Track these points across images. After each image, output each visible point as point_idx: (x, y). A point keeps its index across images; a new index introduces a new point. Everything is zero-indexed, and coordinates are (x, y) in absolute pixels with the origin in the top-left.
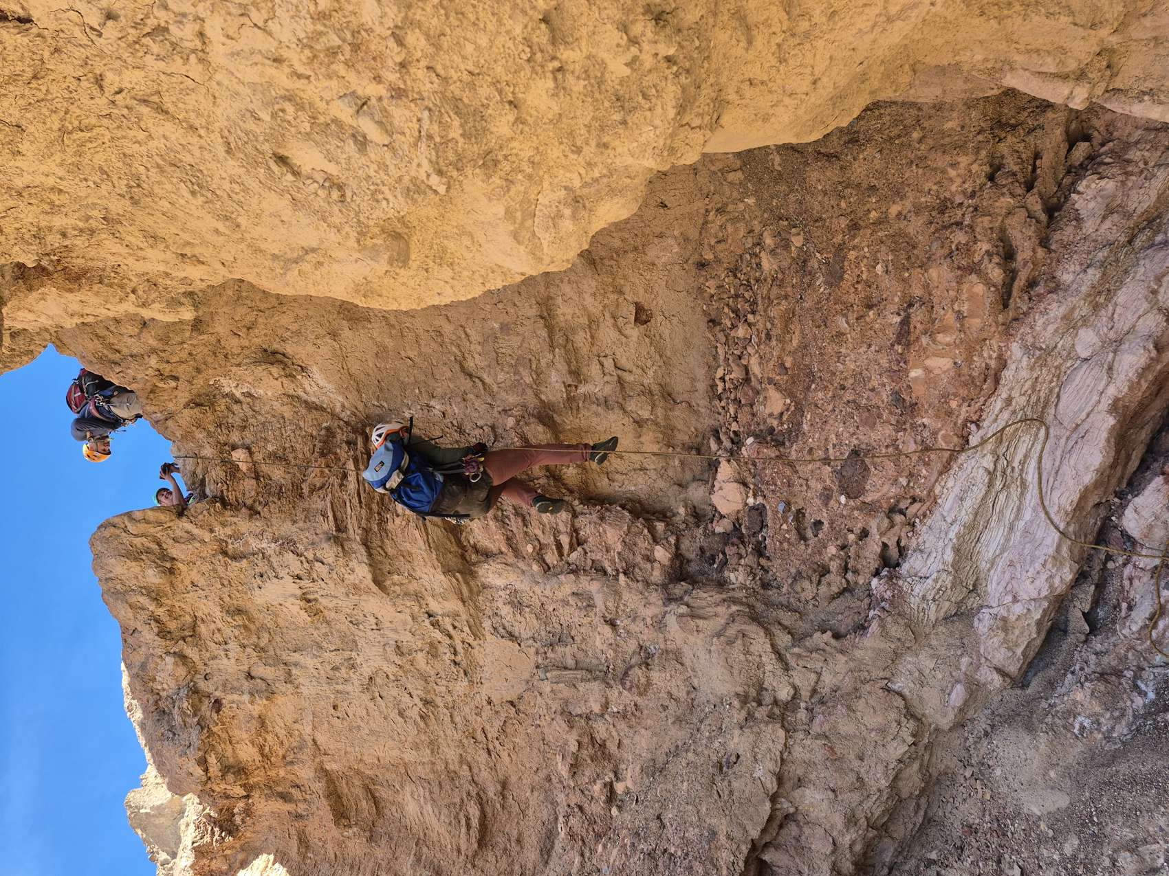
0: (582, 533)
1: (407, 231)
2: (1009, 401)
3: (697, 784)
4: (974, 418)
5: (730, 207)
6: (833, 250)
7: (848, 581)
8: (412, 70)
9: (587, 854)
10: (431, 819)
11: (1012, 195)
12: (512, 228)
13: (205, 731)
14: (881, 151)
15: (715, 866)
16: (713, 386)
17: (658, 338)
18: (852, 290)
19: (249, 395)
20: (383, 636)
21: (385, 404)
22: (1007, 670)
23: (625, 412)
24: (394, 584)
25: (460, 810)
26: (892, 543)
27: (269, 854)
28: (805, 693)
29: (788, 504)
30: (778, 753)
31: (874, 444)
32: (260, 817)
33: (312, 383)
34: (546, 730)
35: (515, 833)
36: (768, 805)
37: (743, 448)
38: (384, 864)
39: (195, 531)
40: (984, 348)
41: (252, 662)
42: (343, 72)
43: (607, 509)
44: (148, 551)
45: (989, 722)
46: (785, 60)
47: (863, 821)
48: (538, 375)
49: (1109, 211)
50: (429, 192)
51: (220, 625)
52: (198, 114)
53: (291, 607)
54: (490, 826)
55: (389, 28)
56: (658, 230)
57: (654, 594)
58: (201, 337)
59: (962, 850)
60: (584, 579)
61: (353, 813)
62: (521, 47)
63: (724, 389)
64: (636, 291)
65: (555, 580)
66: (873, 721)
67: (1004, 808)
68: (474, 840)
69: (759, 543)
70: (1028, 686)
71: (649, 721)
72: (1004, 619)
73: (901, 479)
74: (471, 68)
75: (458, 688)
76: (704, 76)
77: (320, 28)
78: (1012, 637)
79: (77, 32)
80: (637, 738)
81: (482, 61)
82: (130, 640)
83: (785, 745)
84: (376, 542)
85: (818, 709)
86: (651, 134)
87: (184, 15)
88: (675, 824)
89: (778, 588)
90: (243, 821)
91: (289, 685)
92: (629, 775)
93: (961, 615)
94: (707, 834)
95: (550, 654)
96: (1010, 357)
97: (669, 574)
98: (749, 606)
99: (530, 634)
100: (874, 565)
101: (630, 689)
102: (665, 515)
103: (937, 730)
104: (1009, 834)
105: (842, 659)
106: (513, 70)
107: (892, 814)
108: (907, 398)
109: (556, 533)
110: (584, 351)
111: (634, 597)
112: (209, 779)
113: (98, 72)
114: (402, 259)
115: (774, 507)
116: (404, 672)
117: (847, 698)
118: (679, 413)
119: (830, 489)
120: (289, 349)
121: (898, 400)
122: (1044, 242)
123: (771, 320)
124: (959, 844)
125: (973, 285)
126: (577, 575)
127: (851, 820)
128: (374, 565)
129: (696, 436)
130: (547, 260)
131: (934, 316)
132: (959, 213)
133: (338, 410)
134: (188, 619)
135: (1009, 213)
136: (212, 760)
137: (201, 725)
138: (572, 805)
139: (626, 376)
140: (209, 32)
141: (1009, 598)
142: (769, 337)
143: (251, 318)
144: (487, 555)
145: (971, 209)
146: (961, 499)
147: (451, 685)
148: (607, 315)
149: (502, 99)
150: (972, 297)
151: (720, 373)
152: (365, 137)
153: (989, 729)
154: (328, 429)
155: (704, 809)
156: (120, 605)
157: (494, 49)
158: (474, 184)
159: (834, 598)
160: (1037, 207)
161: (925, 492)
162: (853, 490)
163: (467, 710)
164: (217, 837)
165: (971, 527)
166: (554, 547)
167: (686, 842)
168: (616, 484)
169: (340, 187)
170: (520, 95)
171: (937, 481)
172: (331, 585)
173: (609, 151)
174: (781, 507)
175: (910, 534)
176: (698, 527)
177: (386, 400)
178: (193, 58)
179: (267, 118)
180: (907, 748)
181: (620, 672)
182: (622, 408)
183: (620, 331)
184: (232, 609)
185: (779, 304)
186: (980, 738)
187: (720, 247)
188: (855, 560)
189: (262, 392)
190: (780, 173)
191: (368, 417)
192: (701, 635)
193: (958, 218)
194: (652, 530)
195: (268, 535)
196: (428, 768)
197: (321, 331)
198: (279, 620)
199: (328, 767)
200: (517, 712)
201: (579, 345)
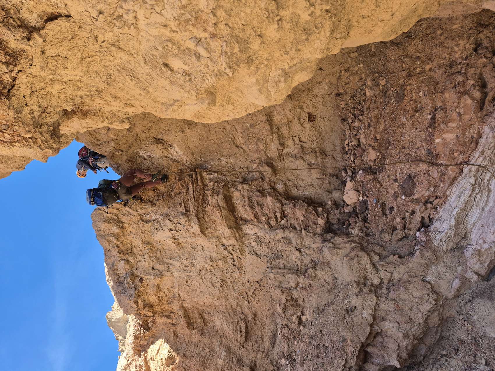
0: (286, 212)
1: (215, 91)
2: (483, 152)
3: (337, 318)
4: (466, 160)
5: (352, 69)
6: (399, 86)
7: (405, 233)
8: (219, 26)
9: (290, 345)
10: (226, 328)
11: (486, 58)
12: (259, 88)
13: (137, 290)
14: (422, 40)
15: (346, 352)
16: (344, 148)
17: (319, 127)
18: (409, 104)
19: (150, 156)
20: (205, 254)
21: (203, 159)
22: (480, 273)
23: (304, 160)
24: (209, 233)
25: (237, 324)
26: (426, 216)
27: (162, 339)
28: (386, 281)
29: (378, 200)
30: (373, 307)
31: (418, 173)
32: (159, 324)
33: (174, 151)
34: (272, 294)
35: (260, 334)
36: (369, 328)
37: (358, 175)
38: (207, 345)
39: (131, 211)
40: (471, 129)
41: (154, 263)
42: (191, 29)
43: (297, 202)
44: (113, 219)
45: (471, 296)
46: (379, 6)
47: (412, 337)
48: (266, 145)
50: (225, 75)
51: (141, 249)
52: (134, 49)
53: (169, 242)
54: (249, 332)
55: (210, 10)
56: (319, 80)
57: (318, 238)
58: (131, 134)
59: (458, 350)
60: (287, 232)
61: (195, 324)
62: (264, 12)
63: (349, 149)
64: (309, 107)
65: (274, 232)
66: (416, 294)
67: (478, 334)
68: (243, 337)
69: (365, 217)
70: (490, 280)
71: (316, 291)
72: (479, 251)
73: (431, 188)
74: (243, 23)
75: (235, 275)
76: (342, 16)
77: (183, 12)
78: (482, 258)
79: (88, 20)
80: (311, 298)
81: (248, 19)
82: (107, 254)
83: (377, 303)
84: (201, 216)
85: (391, 288)
86: (319, 44)
87: (129, 10)
88: (328, 334)
89: (373, 236)
90: (152, 326)
91: (168, 273)
92: (308, 313)
93: (458, 249)
94: (342, 339)
95: (273, 262)
96: (484, 133)
97: (324, 230)
98: (360, 244)
99: (265, 254)
100: (418, 226)
101: (308, 278)
102: (322, 204)
103: (446, 298)
104: (480, 345)
105: (403, 267)
106: (260, 22)
107: (425, 334)
108: (434, 152)
109: (275, 212)
110: (286, 134)
111: (309, 240)
112: (139, 309)
113: (95, 35)
114: (213, 102)
115: (372, 200)
116: (214, 268)
117: (405, 284)
118: (328, 161)
119: (398, 193)
120: (165, 137)
121: (430, 153)
123: (370, 118)
124: (456, 348)
125: (466, 100)
126: (284, 230)
127: (406, 336)
128: (200, 225)
129: (336, 170)
130: (273, 100)
131: (447, 115)
132: (460, 67)
133: (185, 162)
134: (129, 246)
135: (484, 66)
136: (140, 301)
137: (135, 288)
138: (284, 324)
139: (304, 145)
140: (139, 16)
141: (481, 241)
142: (369, 126)
143: (150, 125)
144: (246, 221)
145: (465, 65)
146: (459, 197)
147: (232, 274)
148: (296, 119)
149: (256, 34)
150: (465, 106)
151: (347, 142)
152: (199, 54)
153: (471, 299)
154: (181, 170)
155: (341, 329)
156: (103, 240)
157: (253, 14)
158: (243, 70)
159: (399, 241)
161: (442, 194)
162: (408, 193)
163: (239, 284)
164: (142, 332)
165: (463, 209)
166: (274, 218)
167: (332, 342)
168: (300, 191)
169: (189, 75)
170: (263, 32)
171: (447, 189)
172: (184, 233)
173: (301, 52)
174: (375, 201)
175: (434, 213)
176: (337, 210)
177: (204, 157)
178: (132, 27)
179: (161, 49)
180: (432, 306)
181: (303, 271)
182: (303, 158)
183: (302, 125)
184: (146, 242)
185: (374, 111)
186: (467, 303)
187: (347, 87)
188: (409, 224)
189: (155, 155)
190: (374, 53)
191: (196, 165)
192: (339, 256)
193: (459, 70)
194: (316, 211)
195: (159, 213)
196: (224, 307)
197: (177, 130)
198: (164, 247)
199: (185, 305)
200: (260, 286)
201: (283, 132)
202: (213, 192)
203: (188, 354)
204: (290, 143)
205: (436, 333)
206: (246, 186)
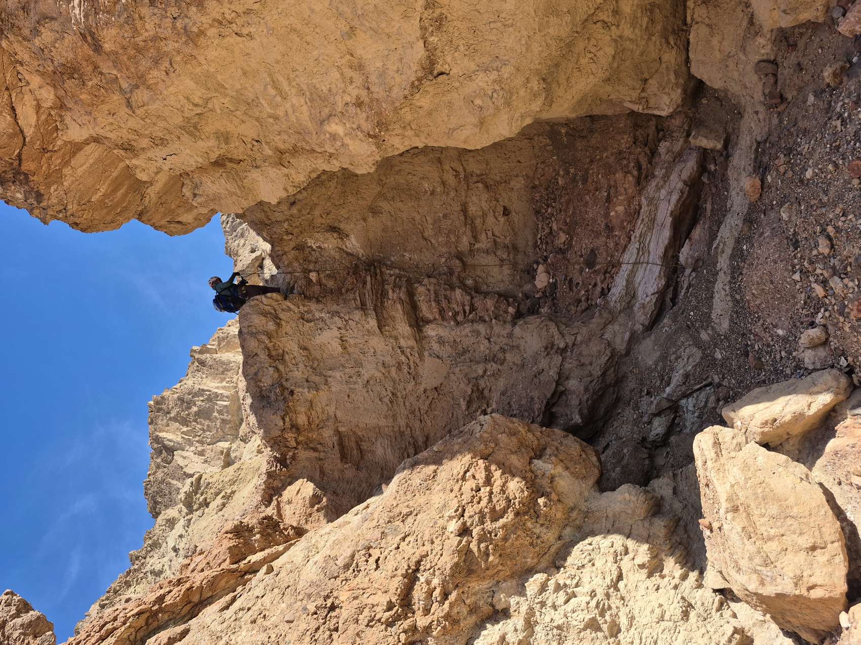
0: (475, 305)
2: (643, 220)
4: (632, 229)
5: (547, 161)
6: (584, 171)
7: (588, 304)
11: (641, 148)
13: (286, 404)
15: (533, 411)
16: (536, 242)
17: (512, 222)
18: (591, 185)
19: (320, 247)
20: (377, 358)
22: (644, 324)
24: (386, 330)
26: (605, 286)
27: (304, 478)
28: (570, 345)
29: (566, 276)
30: (559, 366)
31: (599, 246)
32: (300, 460)
33: (350, 243)
36: (555, 384)
37: (549, 260)
39: (292, 307)
40: (634, 201)
41: (309, 374)
43: (487, 295)
44: (271, 313)
47: (591, 391)
48: (458, 238)
49: (668, 151)
51: (296, 355)
53: (333, 344)
56: (515, 174)
57: (508, 325)
60: (475, 324)
61: (349, 456)
64: (504, 200)
65: (462, 326)
66: (595, 349)
67: (642, 371)
69: (554, 296)
70: (652, 329)
71: (504, 375)
72: (643, 304)
73: (608, 258)
75: (409, 387)
78: (646, 310)
80: (498, 383)
82: (250, 362)
83: (562, 363)
84: (379, 311)
85: (575, 348)
90: (291, 463)
91: (326, 386)
92: (494, 403)
93: (629, 306)
94: (529, 400)
95: (458, 359)
96: (642, 203)
97: (514, 316)
98: (549, 318)
99: (447, 355)
100: (598, 295)
101: (496, 363)
102: (515, 297)
103: (620, 354)
105: (585, 329)
107: (603, 391)
108: (610, 225)
109: (464, 306)
110: (479, 228)
111: (499, 328)
115: (560, 279)
116: (385, 377)
117: (587, 342)
118: (520, 257)
119: (583, 267)
120: (342, 226)
121: (607, 227)
122: (650, 163)
125: (629, 178)
126: (472, 323)
127: (586, 389)
128: (379, 321)
131: (617, 190)
132: (625, 154)
133: (360, 256)
134: (281, 351)
135: (640, 154)
136: (287, 419)
137: (285, 400)
139: (497, 239)
141: (645, 296)
142: (561, 211)
145: (628, 153)
147: (406, 385)
148: (491, 211)
150: (629, 182)
151: (539, 236)
154: (356, 264)
160: (648, 152)
161: (617, 262)
163: (412, 399)
164: (278, 468)
166: (462, 313)
168: (490, 287)
171: (621, 257)
172: (356, 332)
174: (564, 277)
175: (612, 282)
177: (383, 253)
180: (608, 359)
181: (492, 357)
182: (495, 254)
183: (496, 219)
184: (303, 347)
185: (565, 197)
187: (542, 178)
188: (592, 295)
189: (326, 245)
190: (566, 145)
191: (374, 260)
193: (624, 156)
194: (508, 301)
195: (325, 311)
196: (390, 429)
197: (359, 217)
198: (324, 355)
199: (341, 429)
200: (439, 394)
201: (476, 225)
202: (394, 286)
203: (339, 491)
204: (483, 236)
205: (614, 393)
206: (432, 280)
